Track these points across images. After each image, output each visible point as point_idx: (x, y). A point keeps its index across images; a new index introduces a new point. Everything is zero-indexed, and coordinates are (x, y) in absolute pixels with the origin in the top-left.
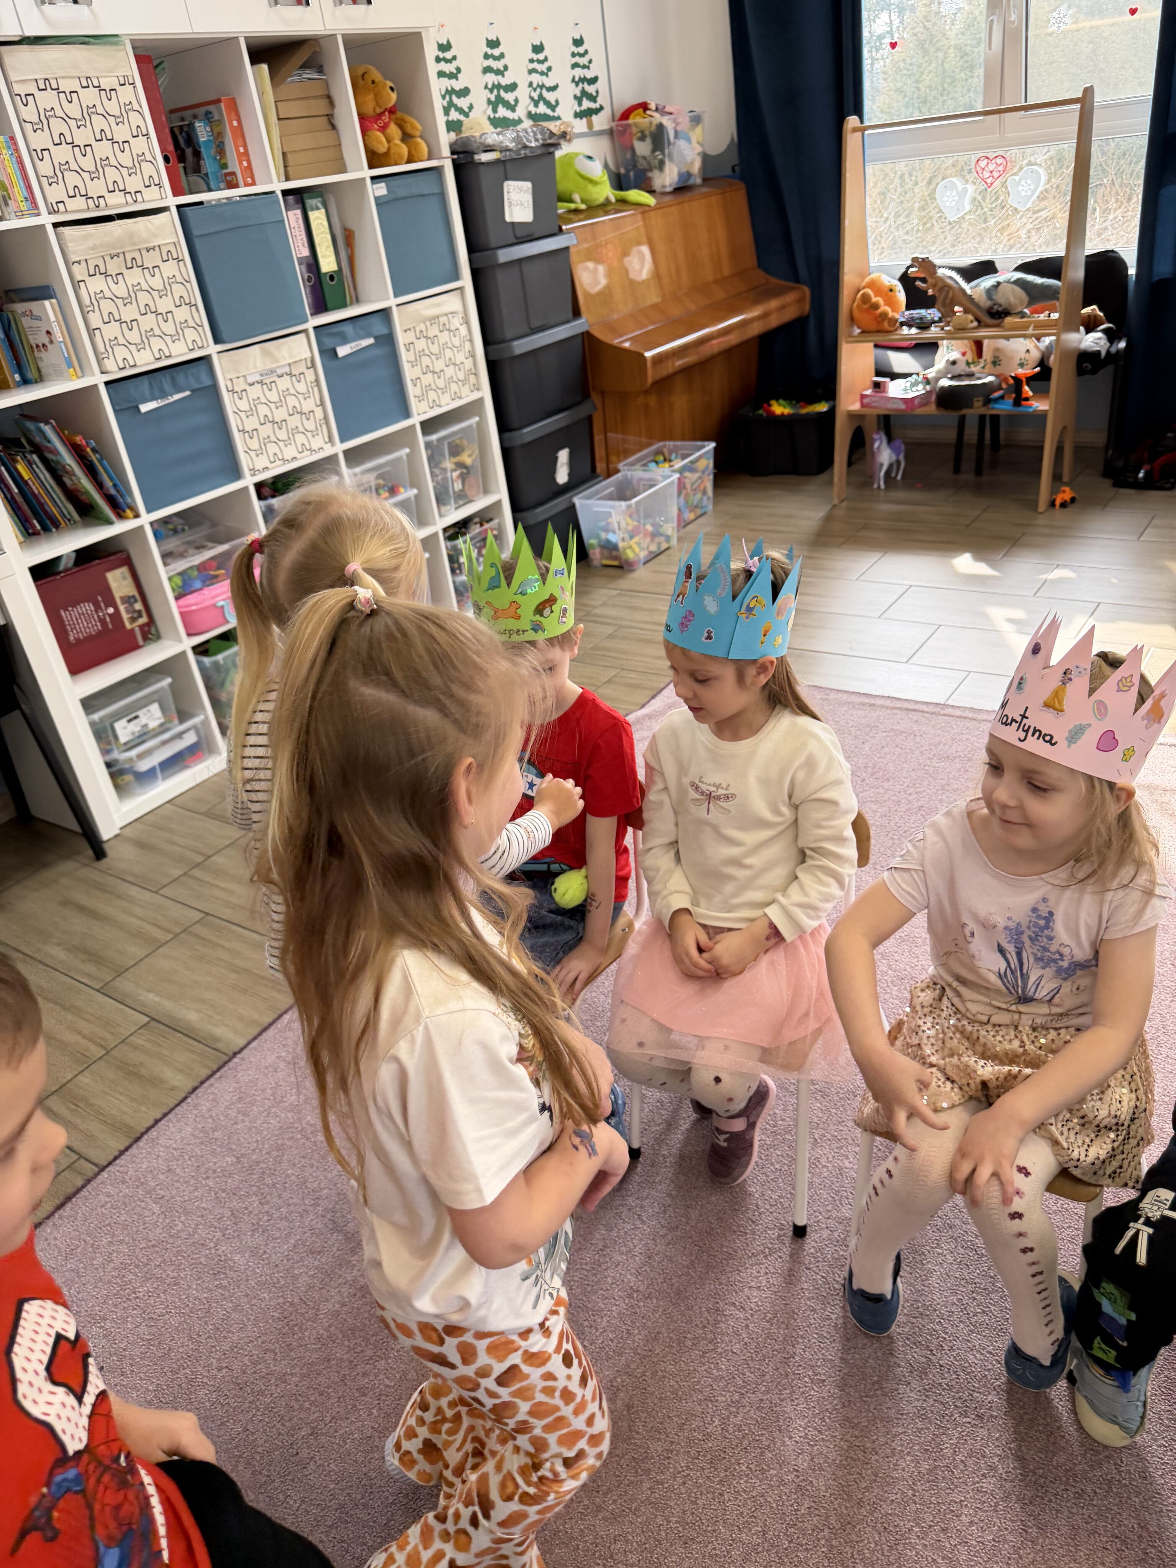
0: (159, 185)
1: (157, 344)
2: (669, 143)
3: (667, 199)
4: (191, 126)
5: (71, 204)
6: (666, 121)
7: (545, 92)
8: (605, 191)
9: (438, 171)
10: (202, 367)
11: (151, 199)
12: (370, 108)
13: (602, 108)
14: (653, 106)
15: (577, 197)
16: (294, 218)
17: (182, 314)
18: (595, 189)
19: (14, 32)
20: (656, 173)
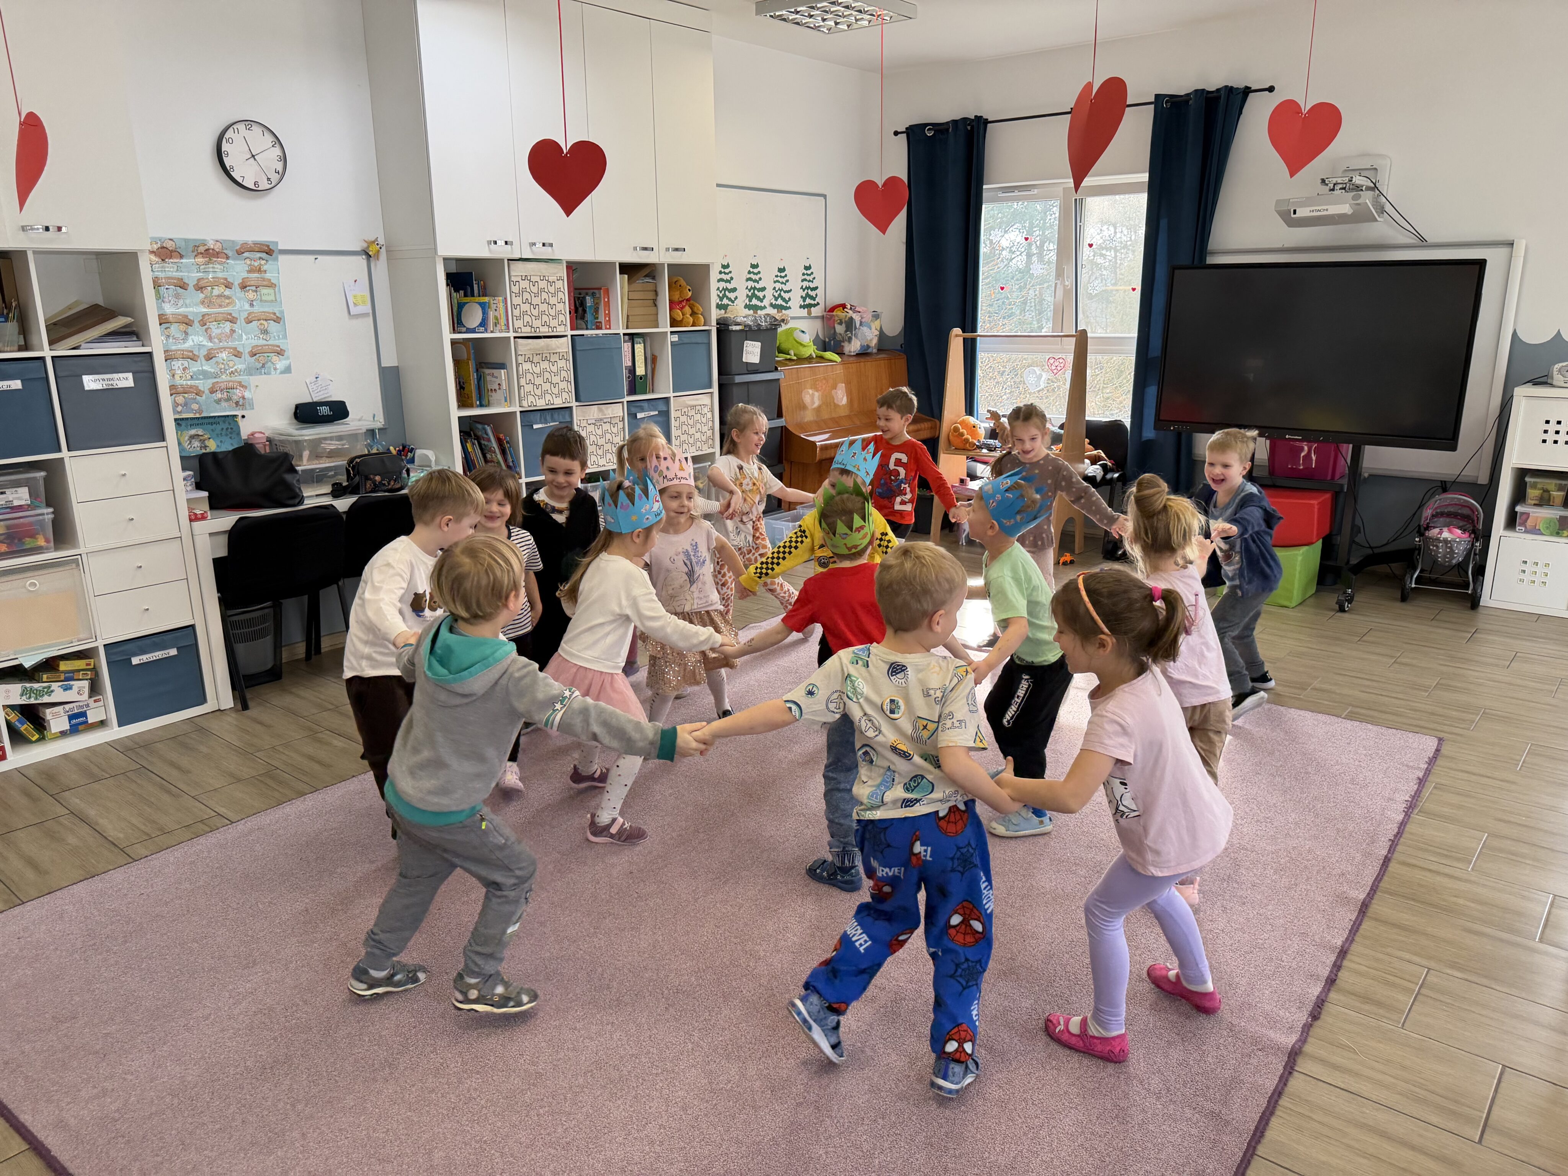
0: (565, 325)
1: (548, 397)
2: (856, 328)
3: (851, 359)
4: (584, 298)
5: (524, 329)
6: (854, 316)
7: (782, 293)
8: (811, 350)
9: (709, 331)
10: (567, 412)
11: (560, 330)
12: (676, 297)
13: (818, 304)
14: (849, 307)
15: (792, 352)
16: (626, 347)
17: (563, 385)
18: (805, 349)
19: (518, 256)
20: (846, 344)
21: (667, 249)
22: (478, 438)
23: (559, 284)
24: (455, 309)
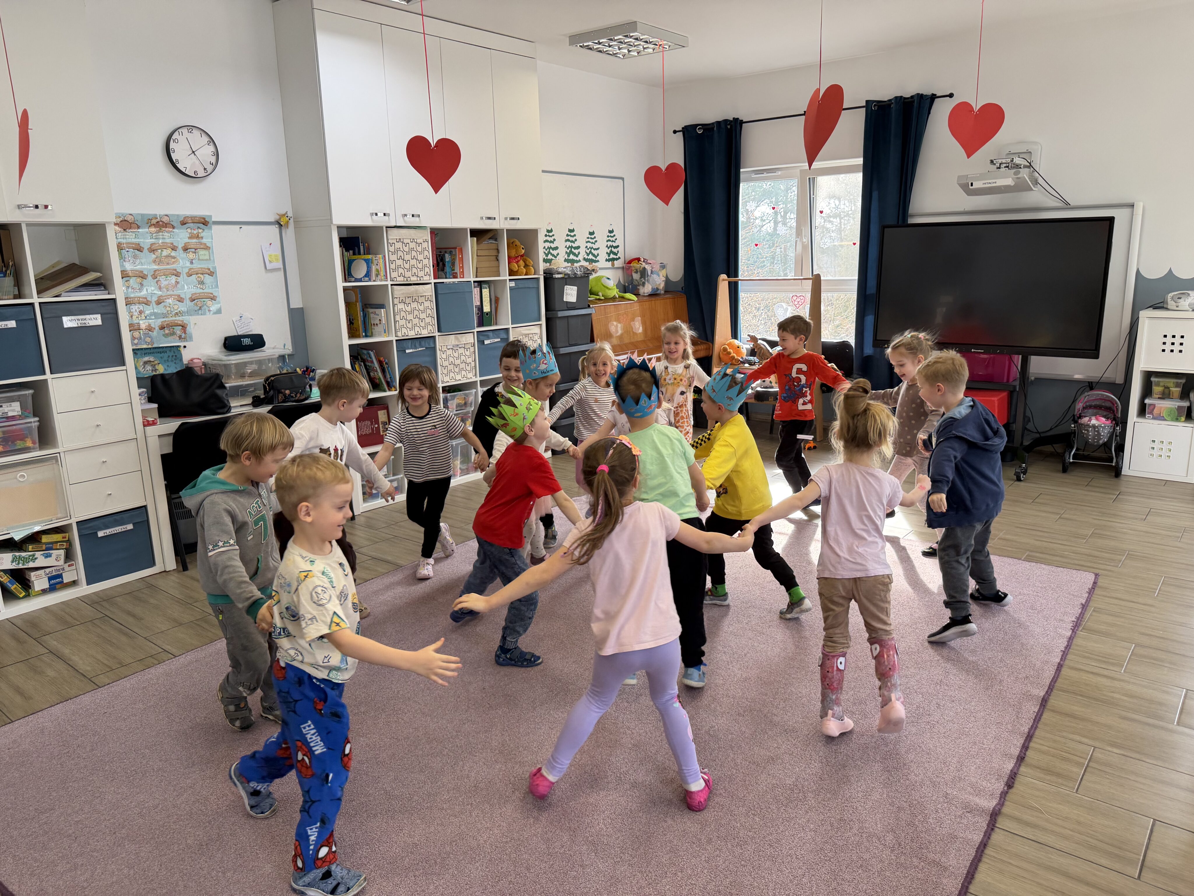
0: (430, 275)
1: (417, 329)
2: (648, 276)
3: (645, 298)
4: (444, 255)
5: (399, 279)
6: (647, 266)
7: (592, 250)
8: (615, 292)
9: (538, 279)
10: (432, 340)
11: (426, 279)
12: (513, 254)
13: (619, 258)
14: (642, 260)
15: (600, 294)
16: (476, 291)
17: (428, 320)
18: (610, 291)
19: (393, 224)
20: (641, 288)
21: (506, 219)
22: (364, 361)
23: (425, 245)
24: (346, 264)
